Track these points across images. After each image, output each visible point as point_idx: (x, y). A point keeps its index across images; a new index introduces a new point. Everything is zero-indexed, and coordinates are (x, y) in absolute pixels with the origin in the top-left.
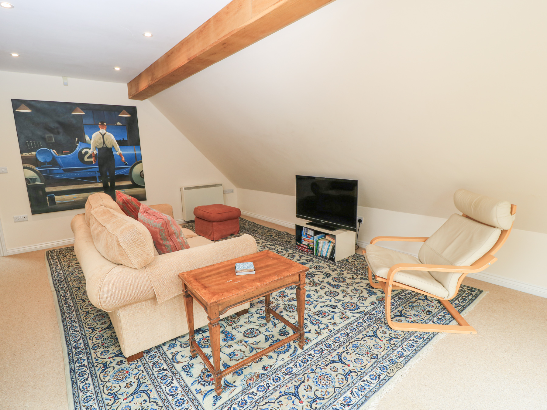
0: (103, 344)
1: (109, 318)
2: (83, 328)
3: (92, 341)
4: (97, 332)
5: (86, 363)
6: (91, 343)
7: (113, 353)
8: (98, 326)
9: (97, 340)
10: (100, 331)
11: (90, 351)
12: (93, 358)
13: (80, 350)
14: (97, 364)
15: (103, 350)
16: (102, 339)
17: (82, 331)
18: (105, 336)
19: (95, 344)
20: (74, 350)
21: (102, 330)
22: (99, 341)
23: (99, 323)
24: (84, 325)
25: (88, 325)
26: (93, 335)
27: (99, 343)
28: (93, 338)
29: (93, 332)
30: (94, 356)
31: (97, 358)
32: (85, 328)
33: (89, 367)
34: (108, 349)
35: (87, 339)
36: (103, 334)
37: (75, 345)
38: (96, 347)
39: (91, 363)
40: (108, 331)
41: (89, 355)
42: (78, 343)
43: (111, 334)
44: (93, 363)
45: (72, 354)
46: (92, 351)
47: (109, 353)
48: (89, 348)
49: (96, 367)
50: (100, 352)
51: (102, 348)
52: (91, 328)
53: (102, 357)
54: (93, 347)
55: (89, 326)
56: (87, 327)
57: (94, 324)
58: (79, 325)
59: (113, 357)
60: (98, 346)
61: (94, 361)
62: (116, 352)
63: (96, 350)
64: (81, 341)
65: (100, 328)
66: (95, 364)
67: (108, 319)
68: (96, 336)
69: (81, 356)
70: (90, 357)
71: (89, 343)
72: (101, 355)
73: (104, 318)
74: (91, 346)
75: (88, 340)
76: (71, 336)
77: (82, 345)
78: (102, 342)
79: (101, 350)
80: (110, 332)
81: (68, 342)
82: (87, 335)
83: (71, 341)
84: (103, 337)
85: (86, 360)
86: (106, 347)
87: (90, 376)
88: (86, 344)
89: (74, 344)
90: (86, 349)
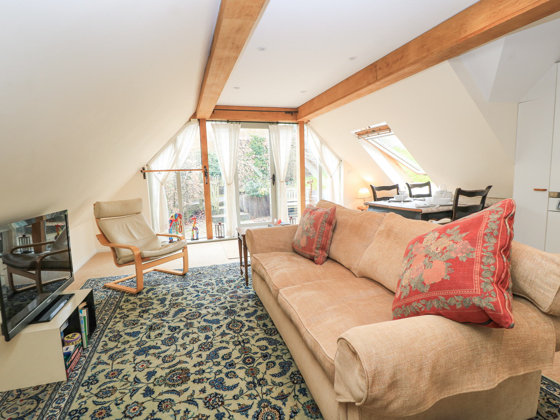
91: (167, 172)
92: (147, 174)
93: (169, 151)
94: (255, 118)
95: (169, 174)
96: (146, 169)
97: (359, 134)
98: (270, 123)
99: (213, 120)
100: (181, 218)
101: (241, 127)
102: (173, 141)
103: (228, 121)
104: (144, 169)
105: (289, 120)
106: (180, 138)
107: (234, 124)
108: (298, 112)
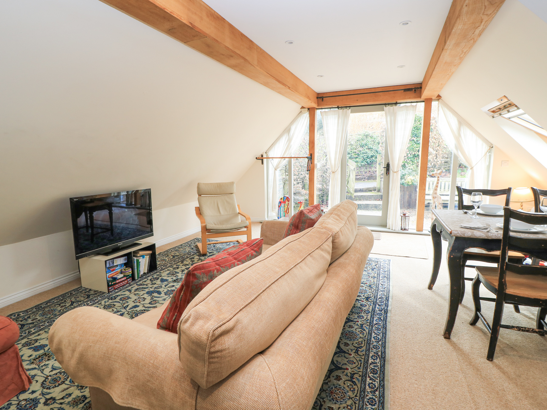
0: (361, 311)
1: (343, 329)
2: (369, 333)
3: (367, 317)
4: (360, 323)
5: (377, 306)
6: (368, 316)
7: (359, 302)
8: (356, 327)
9: (364, 316)
10: (358, 321)
11: (372, 312)
12: (372, 306)
13: (378, 316)
14: (371, 302)
15: (363, 308)
16: (360, 314)
17: (371, 330)
18: (356, 316)
19: (367, 314)
20: (382, 318)
21: (356, 322)
22: (363, 314)
23: (353, 329)
24: (367, 336)
25: (363, 334)
26: (364, 321)
27: (364, 313)
28: (366, 319)
29: (363, 324)
30: (371, 308)
31: (370, 305)
32: (367, 332)
33: (376, 303)
34: (361, 306)
35: (370, 321)
36: (357, 318)
37: (380, 321)
38: (367, 312)
39: (375, 305)
40: (352, 318)
41: (374, 310)
42: (378, 322)
43: (352, 314)
44: (373, 304)
45: (384, 316)
46: (370, 310)
47: (361, 304)
48: (371, 313)
49: (372, 301)
50: (366, 307)
51: (363, 309)
52: (362, 329)
53: (366, 304)
54: (369, 313)
55: (363, 332)
56: (365, 332)
57: (359, 331)
58: (371, 338)
59: (360, 301)
60: (365, 311)
61: (372, 304)
62: (357, 302)
63: (368, 310)
64: (375, 322)
65: (356, 324)
66: (372, 302)
67: (345, 329)
68: (363, 319)
69: (379, 312)
70: (373, 308)
71: (370, 317)
72: (366, 305)
73: (347, 332)
74: (370, 314)
75: (369, 319)
76: (381, 331)
77: (375, 319)
78: (361, 313)
79: (364, 308)
80: (351, 316)
81: (385, 327)
82: (368, 324)
83: (382, 326)
84: (358, 316)
85: (377, 307)
86: (361, 308)
87: (378, 299)
88: (372, 317)
89: (381, 323)
90: (374, 314)
91: (280, 159)
92: (265, 160)
93: (284, 140)
94: (366, 101)
95: (281, 160)
96: (265, 156)
97: (495, 111)
98: (385, 104)
99: (323, 108)
100: (288, 201)
101: (352, 112)
102: (287, 130)
103: (338, 107)
104: (262, 156)
105: (410, 98)
106: (293, 128)
107: (343, 109)
108: (421, 88)
